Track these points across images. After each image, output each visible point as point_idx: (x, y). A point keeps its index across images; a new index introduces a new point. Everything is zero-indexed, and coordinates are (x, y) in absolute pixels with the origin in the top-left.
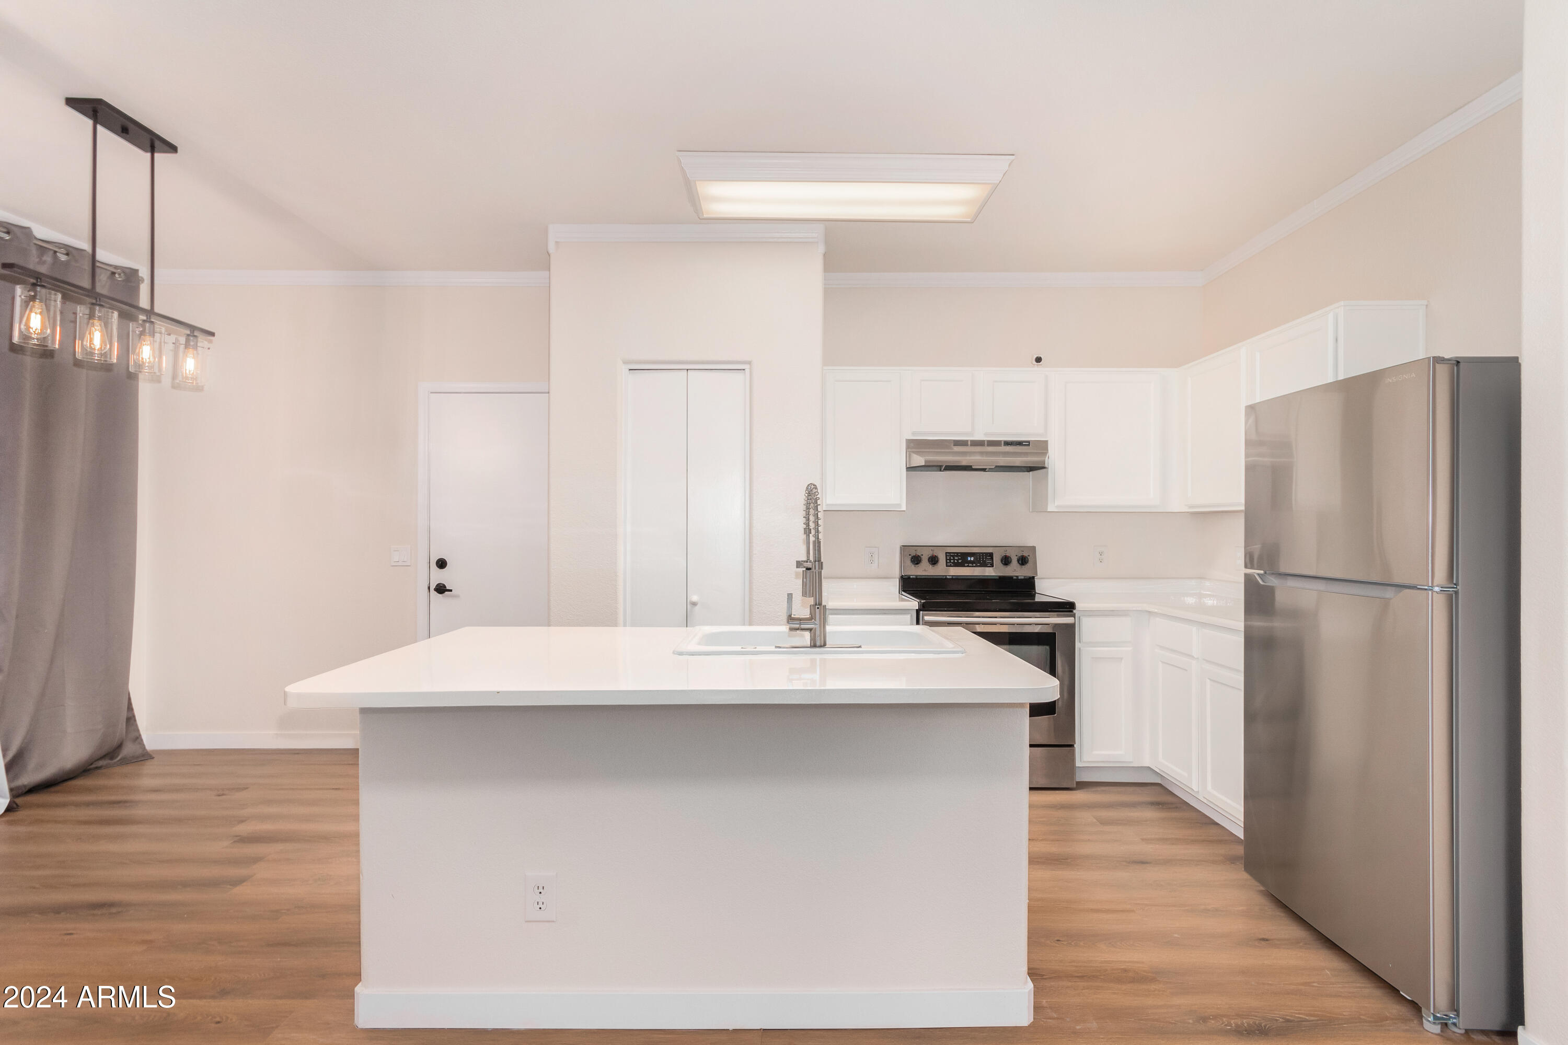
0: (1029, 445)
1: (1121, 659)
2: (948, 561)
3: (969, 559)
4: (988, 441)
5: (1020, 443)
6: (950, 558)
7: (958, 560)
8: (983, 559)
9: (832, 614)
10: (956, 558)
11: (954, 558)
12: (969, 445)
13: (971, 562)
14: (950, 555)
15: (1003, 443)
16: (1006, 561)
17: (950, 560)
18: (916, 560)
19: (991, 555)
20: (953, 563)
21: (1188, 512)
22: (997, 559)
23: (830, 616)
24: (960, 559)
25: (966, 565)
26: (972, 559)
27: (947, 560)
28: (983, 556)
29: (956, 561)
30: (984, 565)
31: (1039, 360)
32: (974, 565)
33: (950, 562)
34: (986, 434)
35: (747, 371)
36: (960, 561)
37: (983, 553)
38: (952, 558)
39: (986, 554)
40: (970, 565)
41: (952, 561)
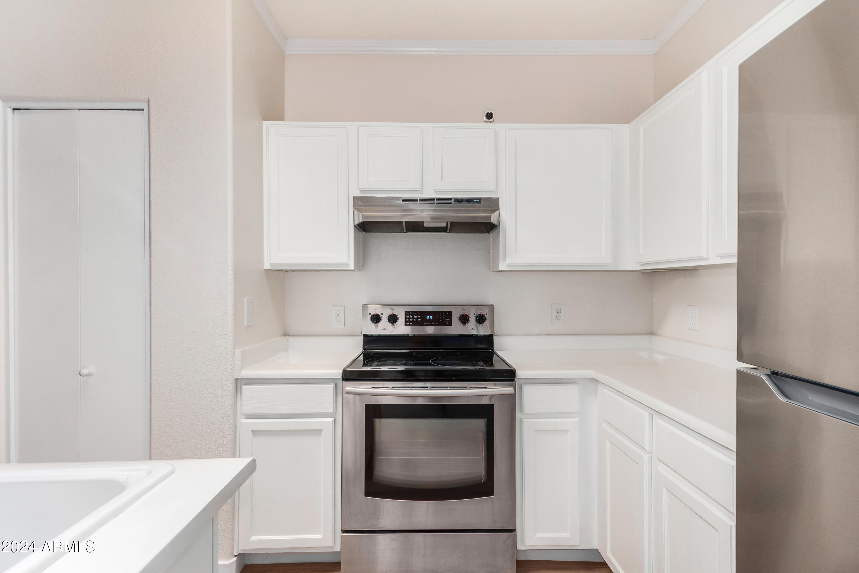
0: (479, 202)
1: (567, 431)
2: (407, 320)
3: (428, 317)
4: (438, 199)
5: (470, 201)
6: (410, 316)
7: (417, 319)
8: (442, 317)
9: (245, 384)
10: (415, 317)
11: (413, 317)
12: (419, 203)
13: (430, 321)
14: (410, 314)
15: (453, 200)
16: (464, 319)
17: (409, 318)
18: (376, 319)
19: (450, 313)
20: (413, 321)
21: (640, 271)
22: (455, 318)
23: (244, 387)
24: (418, 318)
25: (425, 323)
26: (431, 317)
27: (406, 318)
28: (442, 314)
29: (415, 320)
30: (443, 323)
31: (490, 116)
32: (433, 323)
33: (409, 321)
34: (436, 192)
35: (146, 111)
36: (419, 320)
37: (442, 312)
38: (411, 317)
39: (445, 313)
40: (429, 323)
41: (411, 320)
